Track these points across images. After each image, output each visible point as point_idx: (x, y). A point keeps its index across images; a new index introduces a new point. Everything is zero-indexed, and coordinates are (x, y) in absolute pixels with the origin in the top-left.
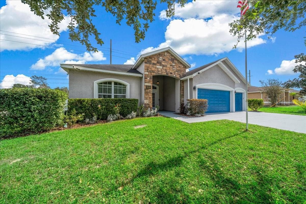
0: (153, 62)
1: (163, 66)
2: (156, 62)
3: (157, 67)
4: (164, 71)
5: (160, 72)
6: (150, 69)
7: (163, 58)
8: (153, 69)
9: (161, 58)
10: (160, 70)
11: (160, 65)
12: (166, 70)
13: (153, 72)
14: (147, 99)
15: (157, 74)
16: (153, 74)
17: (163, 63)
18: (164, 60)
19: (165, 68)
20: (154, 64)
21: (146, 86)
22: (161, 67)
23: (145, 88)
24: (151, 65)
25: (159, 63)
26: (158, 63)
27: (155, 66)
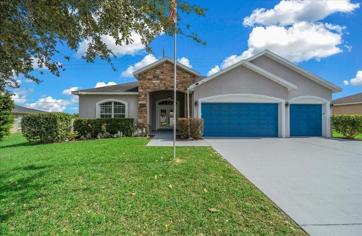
0: (148, 77)
1: (161, 80)
2: (151, 77)
3: (154, 82)
4: (163, 86)
5: (157, 88)
6: (144, 86)
7: (161, 71)
8: (148, 85)
9: (157, 71)
10: (157, 85)
11: (157, 80)
12: (165, 84)
13: (149, 88)
14: (141, 118)
15: (154, 90)
16: (148, 90)
17: (161, 77)
18: (162, 73)
19: (163, 82)
20: (149, 79)
21: (140, 104)
22: (159, 82)
23: (139, 107)
24: (146, 82)
25: (156, 77)
26: (154, 77)
27: (150, 81)
